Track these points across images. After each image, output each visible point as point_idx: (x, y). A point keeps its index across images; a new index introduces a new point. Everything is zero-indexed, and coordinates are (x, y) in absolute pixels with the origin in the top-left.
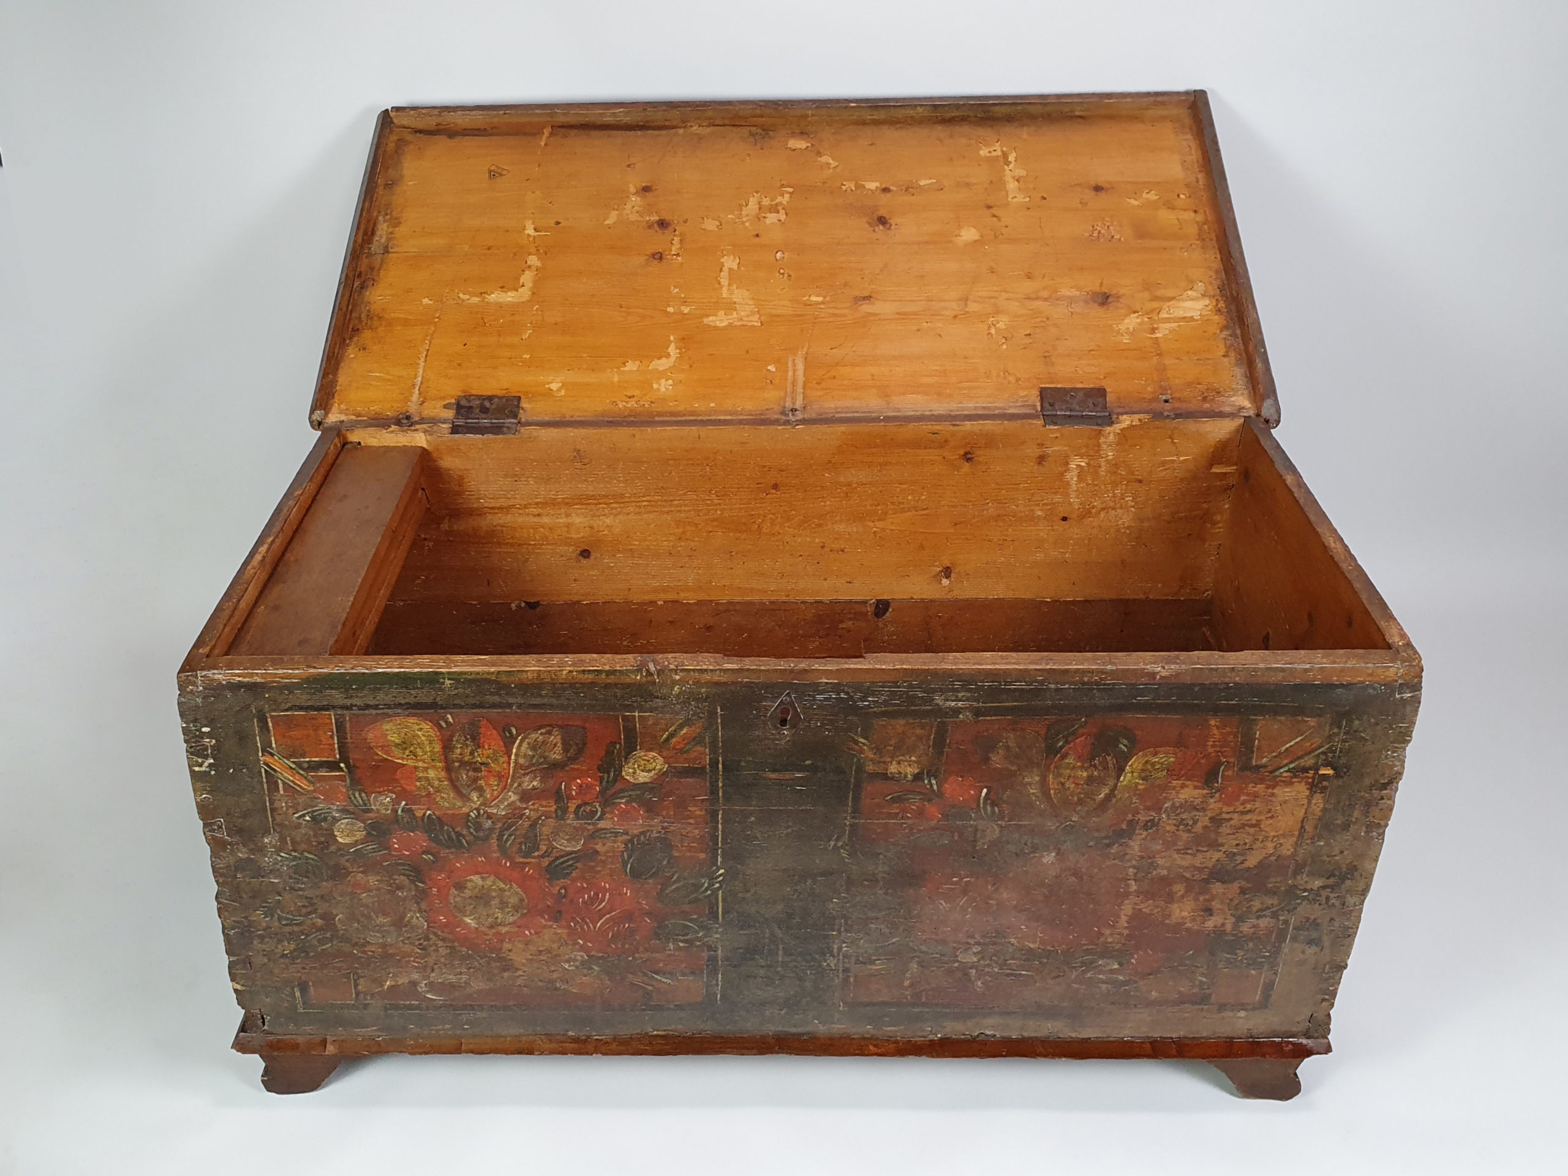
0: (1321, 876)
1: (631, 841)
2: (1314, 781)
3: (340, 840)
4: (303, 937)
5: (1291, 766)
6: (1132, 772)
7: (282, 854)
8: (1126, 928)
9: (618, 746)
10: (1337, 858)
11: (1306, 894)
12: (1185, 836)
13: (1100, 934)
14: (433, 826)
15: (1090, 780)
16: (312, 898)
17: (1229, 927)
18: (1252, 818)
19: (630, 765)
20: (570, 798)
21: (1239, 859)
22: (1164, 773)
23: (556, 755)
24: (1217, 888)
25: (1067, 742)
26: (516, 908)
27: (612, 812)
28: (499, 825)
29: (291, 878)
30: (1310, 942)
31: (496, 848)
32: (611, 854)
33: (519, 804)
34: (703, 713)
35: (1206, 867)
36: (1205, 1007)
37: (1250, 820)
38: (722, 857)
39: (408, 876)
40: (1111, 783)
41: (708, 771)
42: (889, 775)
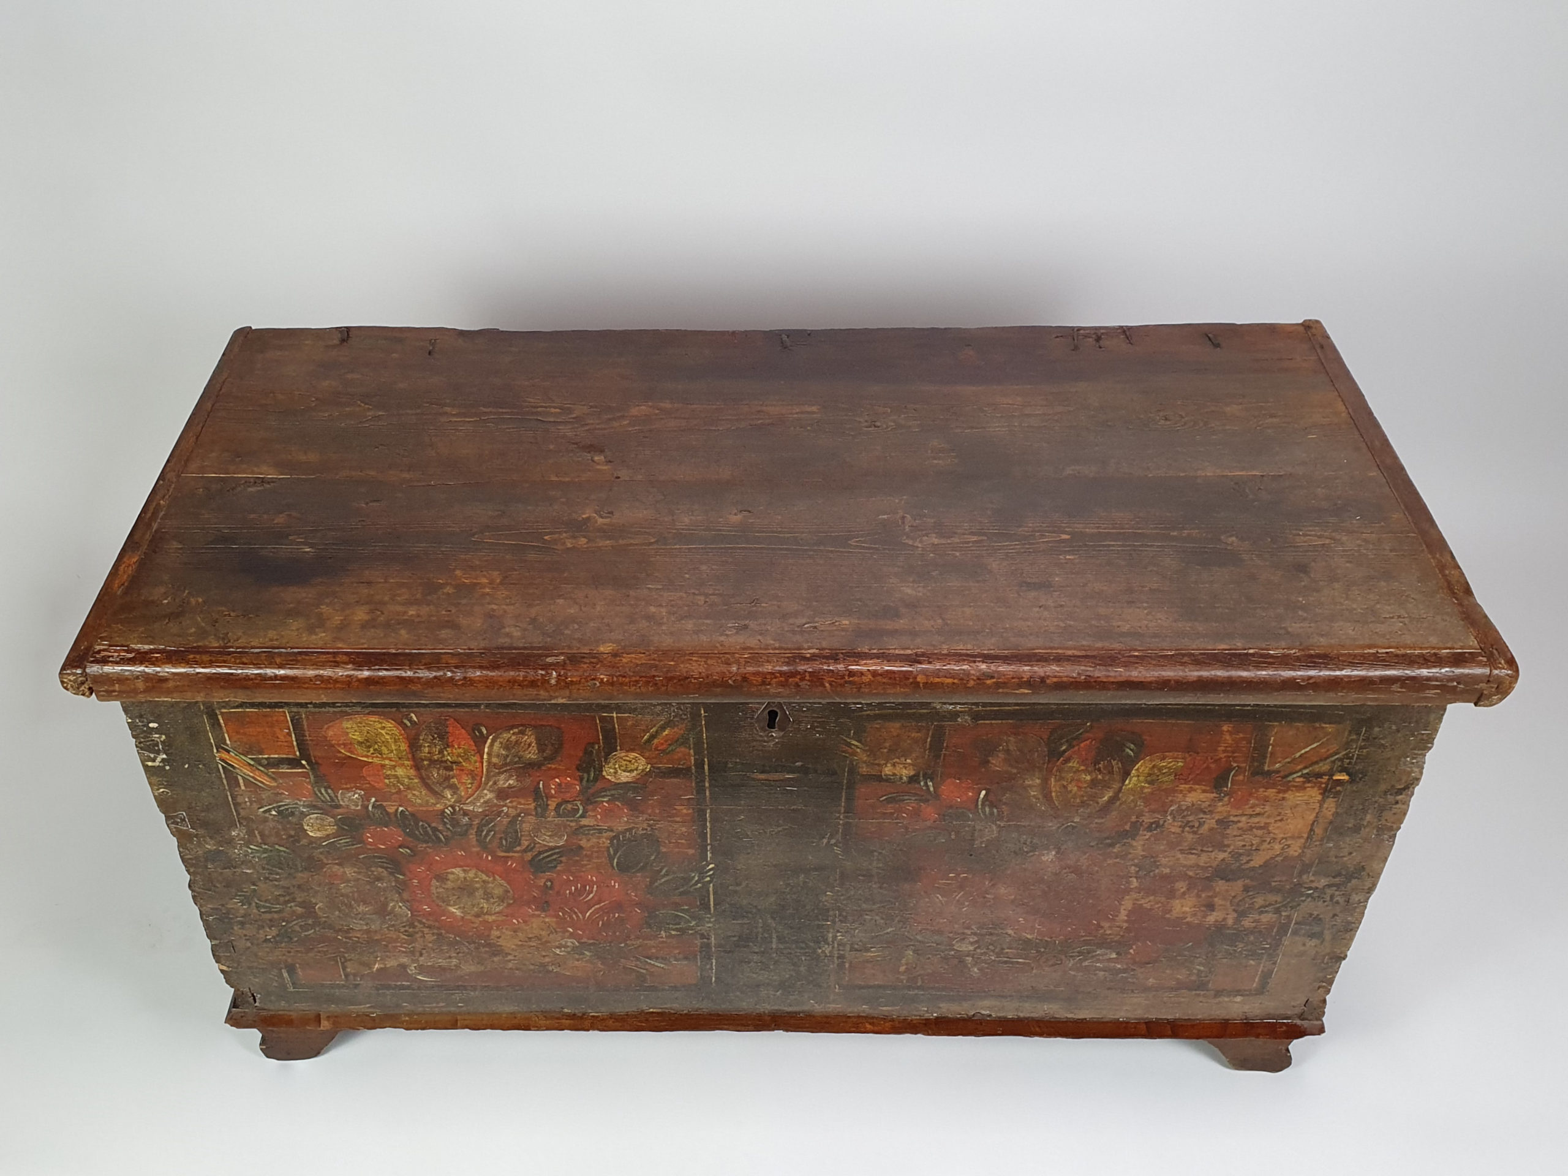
0: (1326, 876)
1: (616, 837)
2: (1327, 787)
3: (311, 834)
4: (284, 924)
5: (1305, 771)
6: (1138, 776)
7: (252, 847)
8: (1126, 921)
9: (597, 747)
10: (1345, 859)
11: (1311, 892)
12: (1190, 837)
13: (1099, 926)
14: (408, 821)
15: (1094, 783)
16: (288, 888)
17: (1230, 922)
18: (1262, 820)
19: (611, 765)
20: (549, 796)
21: (1244, 859)
22: (1172, 777)
23: (532, 754)
24: (1221, 885)
25: (1071, 746)
26: (502, 899)
27: (594, 810)
28: (476, 822)
29: (264, 869)
30: (1312, 936)
31: (474, 842)
32: (595, 849)
33: (495, 801)
34: (685, 715)
35: (1211, 867)
36: (1202, 993)
37: (1258, 823)
38: (712, 853)
39: (386, 868)
40: (1116, 786)
41: (693, 771)
42: (884, 777)
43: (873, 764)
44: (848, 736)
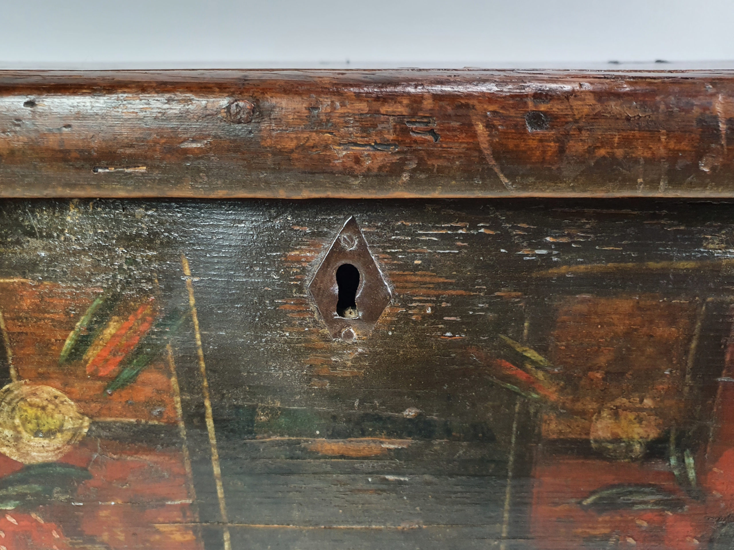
41: (183, 433)
42: (594, 445)
43: (572, 413)
44: (517, 337)
